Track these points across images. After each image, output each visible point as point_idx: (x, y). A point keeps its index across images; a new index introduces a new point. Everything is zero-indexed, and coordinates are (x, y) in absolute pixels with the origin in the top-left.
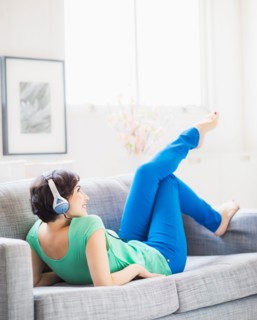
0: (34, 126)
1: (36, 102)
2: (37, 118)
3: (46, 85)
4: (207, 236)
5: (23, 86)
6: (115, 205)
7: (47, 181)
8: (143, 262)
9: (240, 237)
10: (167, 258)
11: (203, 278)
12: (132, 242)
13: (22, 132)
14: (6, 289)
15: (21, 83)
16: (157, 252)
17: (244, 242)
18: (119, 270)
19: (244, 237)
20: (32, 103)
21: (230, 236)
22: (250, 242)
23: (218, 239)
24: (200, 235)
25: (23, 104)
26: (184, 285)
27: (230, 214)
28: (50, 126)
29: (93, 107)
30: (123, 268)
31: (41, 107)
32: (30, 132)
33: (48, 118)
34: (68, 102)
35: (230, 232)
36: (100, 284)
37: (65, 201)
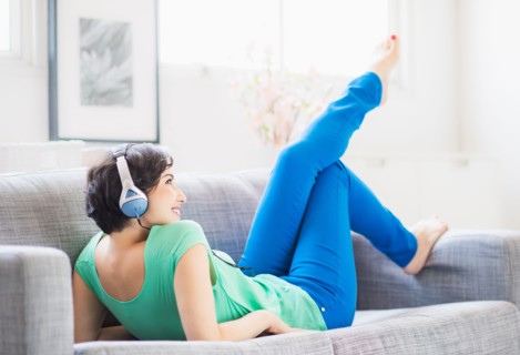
0: (104, 95)
1: (108, 52)
2: (109, 80)
3: (126, 25)
4: (392, 277)
5: (86, 25)
6: (234, 217)
7: (115, 159)
8: (278, 309)
9: (448, 277)
10: (320, 304)
11: (381, 337)
12: (262, 278)
13: (82, 103)
14: (23, 334)
15: (82, 20)
16: (304, 293)
17: (454, 285)
18: (234, 319)
19: (454, 277)
20: (101, 55)
21: (431, 276)
22: (465, 286)
23: (411, 280)
24: (380, 275)
25: (85, 54)
26: (348, 347)
27: (432, 238)
28: (130, 95)
29: (205, 71)
30: (240, 316)
31: (117, 62)
32: (96, 103)
33: (128, 81)
34: (163, 59)
35: (431, 269)
36: (197, 337)
37: (141, 195)
